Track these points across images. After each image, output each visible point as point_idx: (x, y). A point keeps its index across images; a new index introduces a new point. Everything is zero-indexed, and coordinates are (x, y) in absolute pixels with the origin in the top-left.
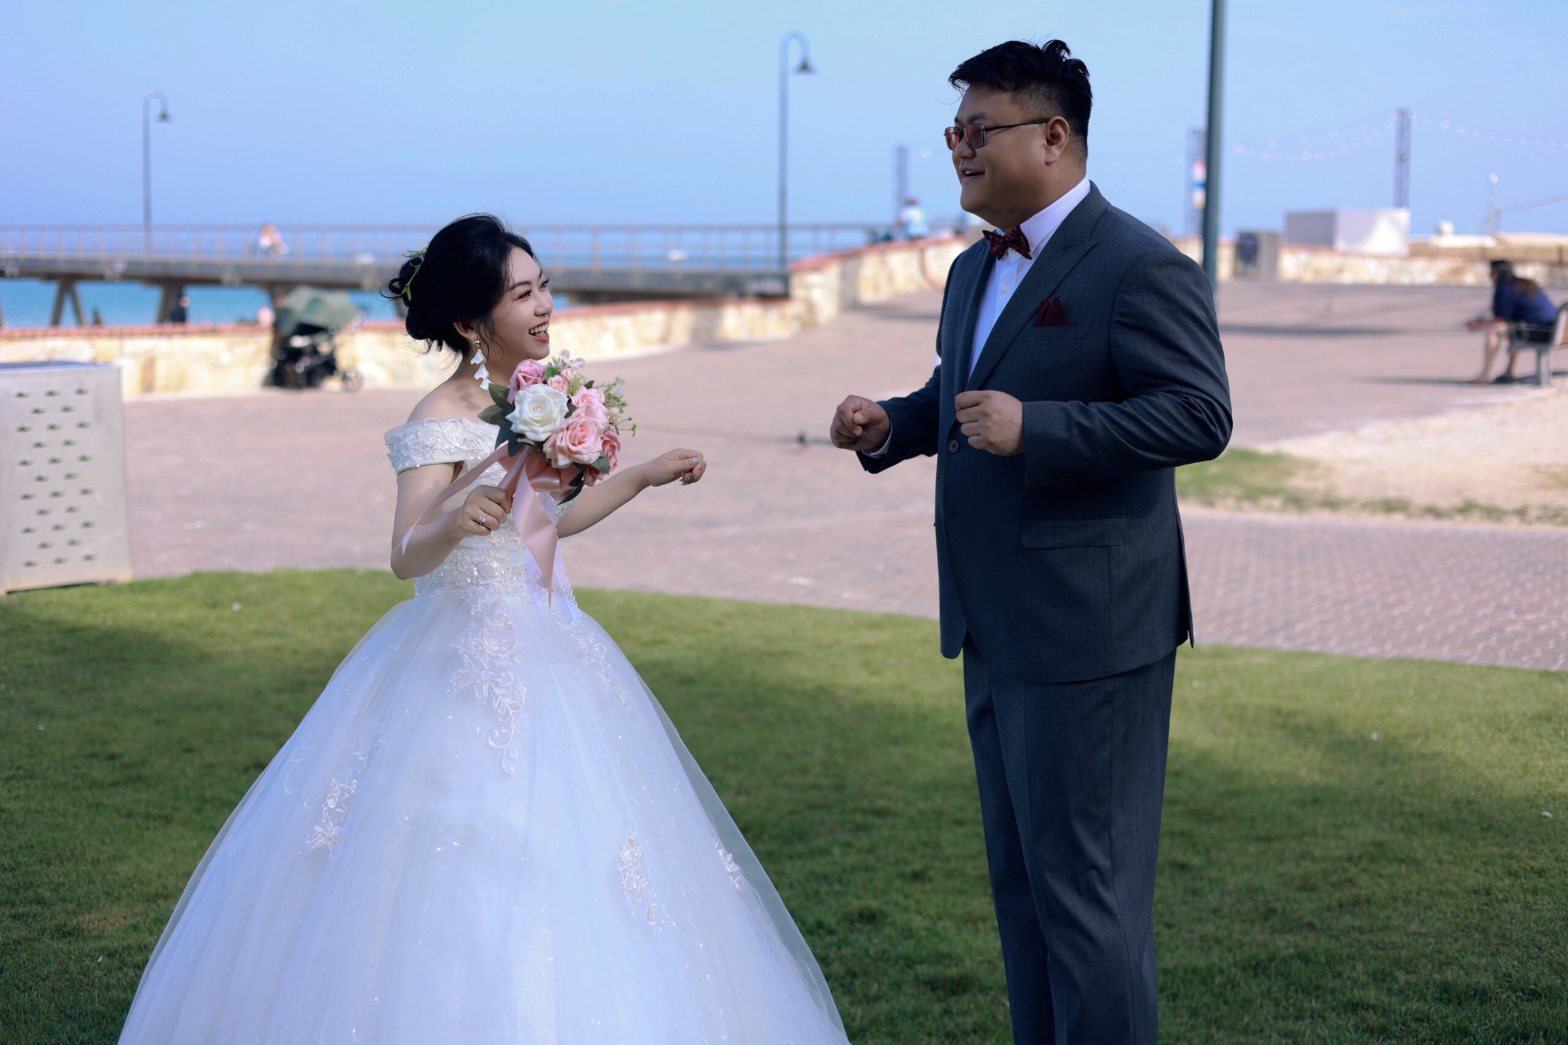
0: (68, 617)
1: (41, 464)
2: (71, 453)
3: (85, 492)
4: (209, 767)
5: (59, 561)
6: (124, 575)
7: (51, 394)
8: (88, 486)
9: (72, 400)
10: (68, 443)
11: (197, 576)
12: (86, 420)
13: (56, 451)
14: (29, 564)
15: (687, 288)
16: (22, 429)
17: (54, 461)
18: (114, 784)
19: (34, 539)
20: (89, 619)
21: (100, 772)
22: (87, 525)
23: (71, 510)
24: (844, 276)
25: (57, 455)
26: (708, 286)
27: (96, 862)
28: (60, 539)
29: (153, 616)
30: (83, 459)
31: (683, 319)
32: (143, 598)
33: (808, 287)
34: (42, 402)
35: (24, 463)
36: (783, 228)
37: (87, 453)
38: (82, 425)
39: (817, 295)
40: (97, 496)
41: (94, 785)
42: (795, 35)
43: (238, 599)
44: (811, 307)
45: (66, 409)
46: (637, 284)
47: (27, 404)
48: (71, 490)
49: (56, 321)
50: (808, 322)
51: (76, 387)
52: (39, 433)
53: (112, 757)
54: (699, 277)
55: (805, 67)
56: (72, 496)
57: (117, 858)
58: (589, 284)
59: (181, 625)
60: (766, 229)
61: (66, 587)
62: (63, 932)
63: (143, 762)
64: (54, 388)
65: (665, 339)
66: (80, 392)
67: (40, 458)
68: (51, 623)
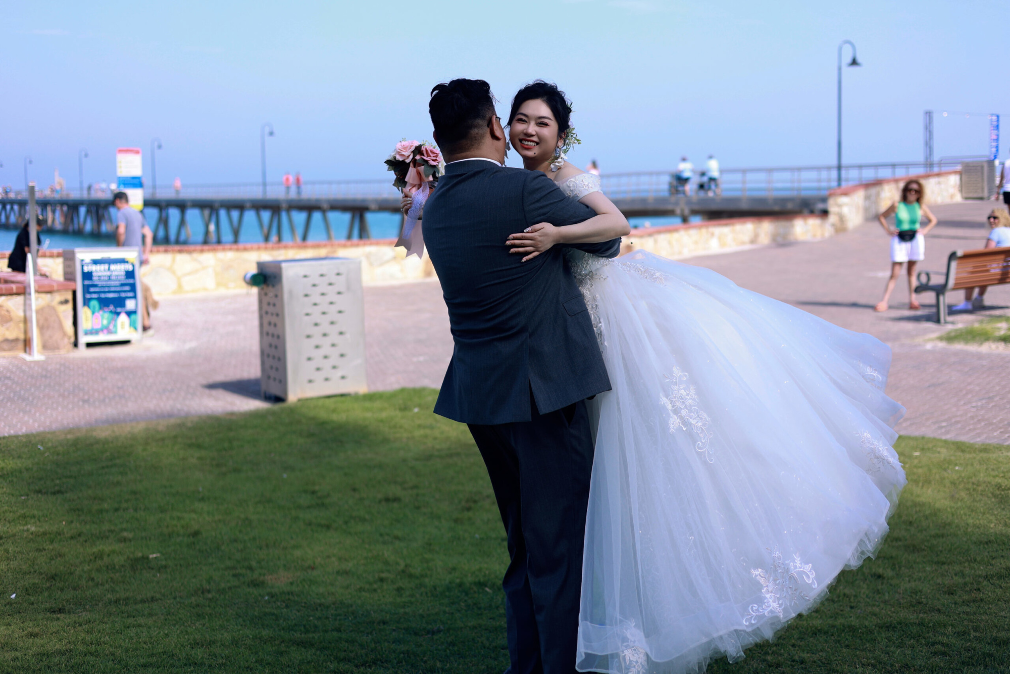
0: (323, 415)
1: (316, 317)
2: (333, 309)
3: (341, 333)
4: (361, 499)
5: (327, 379)
6: (362, 388)
7: (322, 275)
8: (343, 330)
9: (334, 279)
10: (331, 303)
11: (403, 390)
12: (342, 290)
13: (324, 307)
14: (310, 381)
15: (776, 208)
16: (306, 295)
17: (324, 313)
18: (309, 507)
19: (313, 365)
20: (335, 417)
21: (305, 500)
22: (342, 355)
23: (333, 345)
24: (867, 198)
25: (325, 310)
26: (790, 206)
27: (285, 548)
28: (327, 364)
29: (368, 415)
30: (340, 312)
31: (766, 228)
32: (367, 404)
33: (840, 206)
34: (317, 280)
35: (307, 314)
36: (839, 168)
37: (342, 309)
38: (339, 293)
39: (845, 210)
40: (348, 336)
41: (299, 507)
42: (848, 42)
43: (419, 406)
44: (842, 218)
45: (330, 284)
46: (744, 206)
47: (309, 281)
48: (333, 331)
49: (349, 237)
50: (840, 228)
51: (336, 271)
52: (316, 298)
53: (313, 492)
54: (784, 200)
55: (854, 62)
56: (334, 338)
57: (296, 547)
58: (714, 207)
59: (382, 421)
60: (829, 168)
61: (329, 397)
62: (255, 584)
63: (328, 495)
64: (324, 272)
65: (753, 241)
66: (338, 274)
67: (316, 311)
68: (313, 419)
